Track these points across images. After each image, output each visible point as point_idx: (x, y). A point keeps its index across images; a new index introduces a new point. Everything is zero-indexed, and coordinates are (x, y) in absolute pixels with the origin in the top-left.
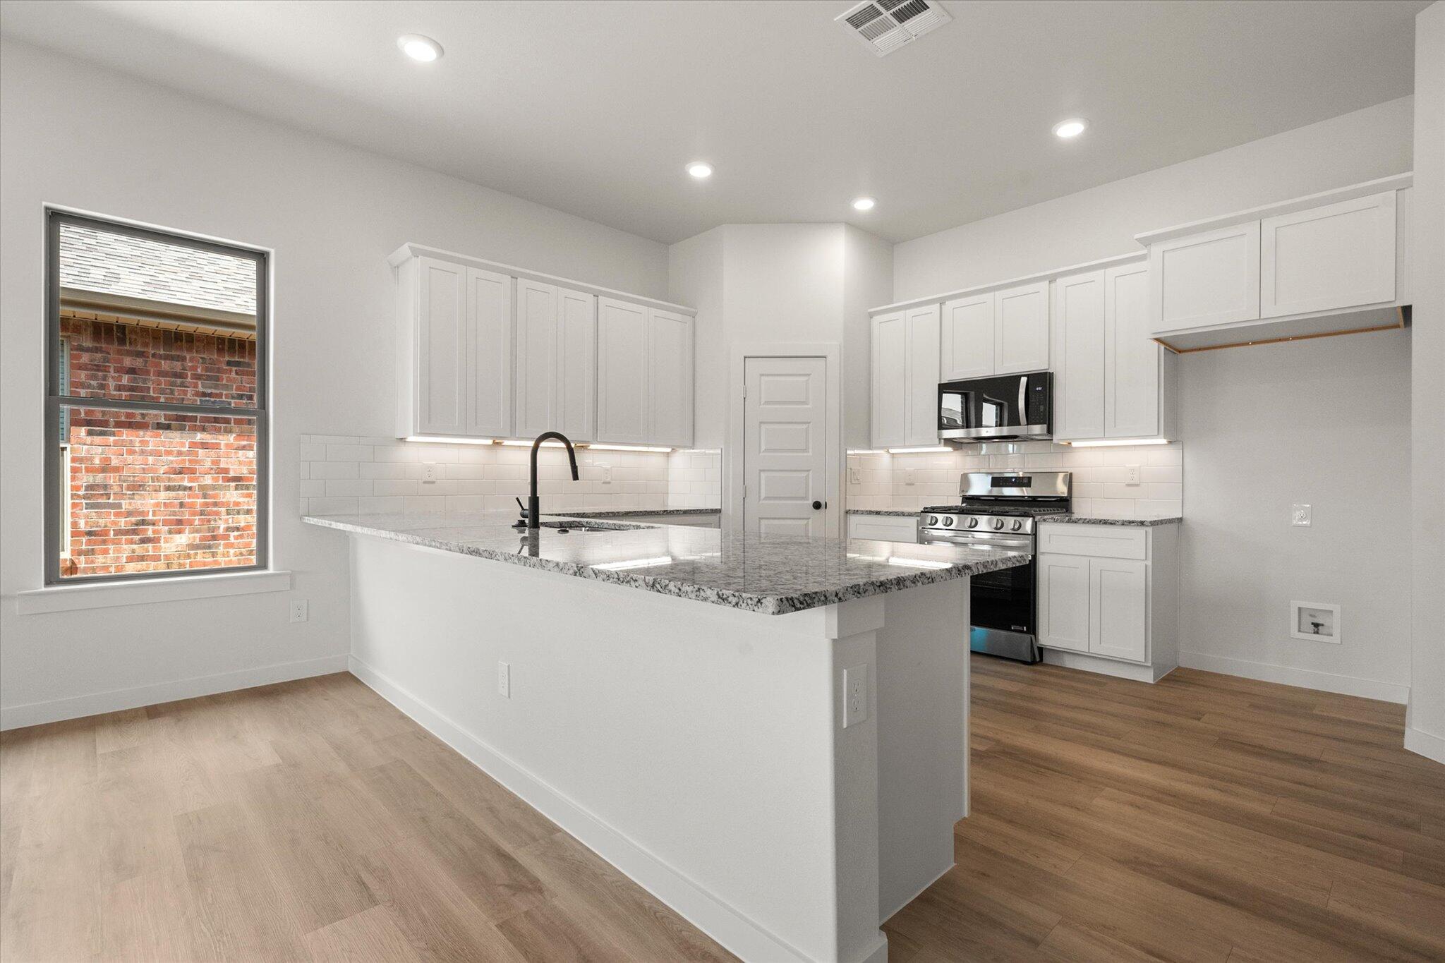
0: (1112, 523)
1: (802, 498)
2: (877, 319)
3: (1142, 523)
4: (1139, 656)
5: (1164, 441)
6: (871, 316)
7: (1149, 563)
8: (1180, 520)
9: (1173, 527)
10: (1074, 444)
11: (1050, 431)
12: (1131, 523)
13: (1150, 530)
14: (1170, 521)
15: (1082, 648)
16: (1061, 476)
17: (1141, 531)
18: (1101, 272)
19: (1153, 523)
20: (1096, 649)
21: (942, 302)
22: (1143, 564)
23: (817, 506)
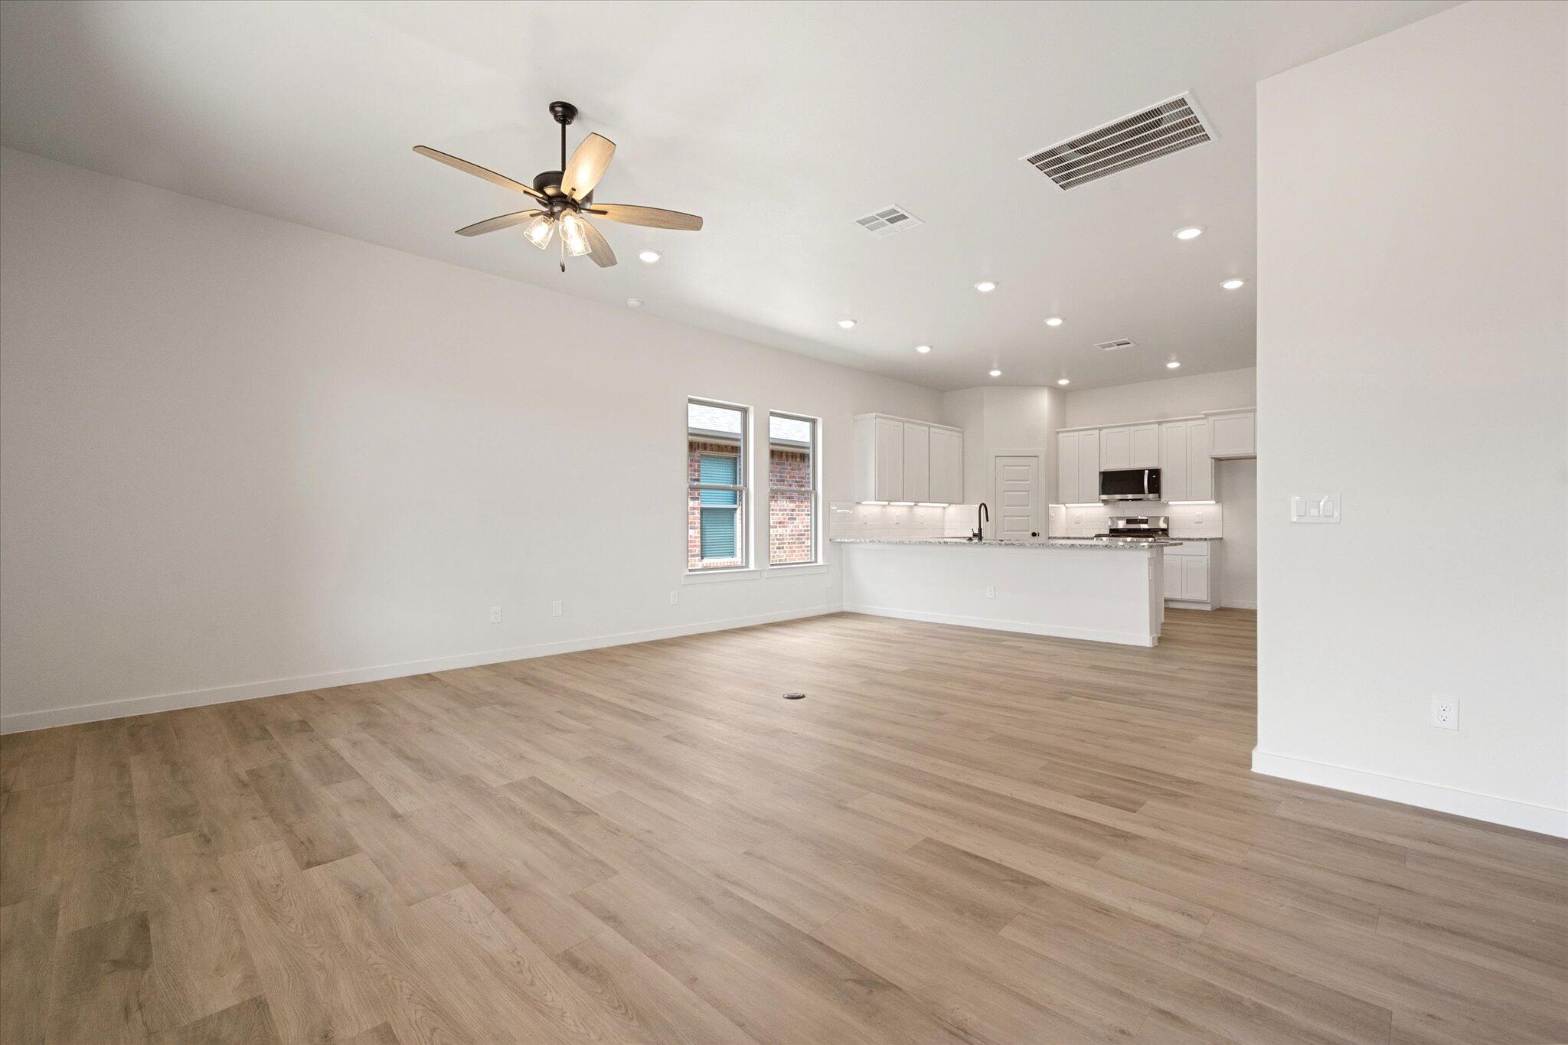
0: (1192, 540)
1: (1027, 531)
2: (1060, 434)
3: (1206, 539)
4: (1205, 598)
5: (1214, 502)
6: (1058, 433)
7: (1209, 557)
8: (1221, 539)
9: (1218, 542)
10: (1170, 503)
11: (1160, 497)
12: (1201, 539)
13: (1209, 542)
14: (1217, 539)
15: (1179, 597)
16: (1163, 518)
17: (1205, 543)
18: (1184, 423)
19: (1211, 539)
20: (1186, 597)
21: (1100, 429)
22: (1206, 558)
23: (1034, 534)
